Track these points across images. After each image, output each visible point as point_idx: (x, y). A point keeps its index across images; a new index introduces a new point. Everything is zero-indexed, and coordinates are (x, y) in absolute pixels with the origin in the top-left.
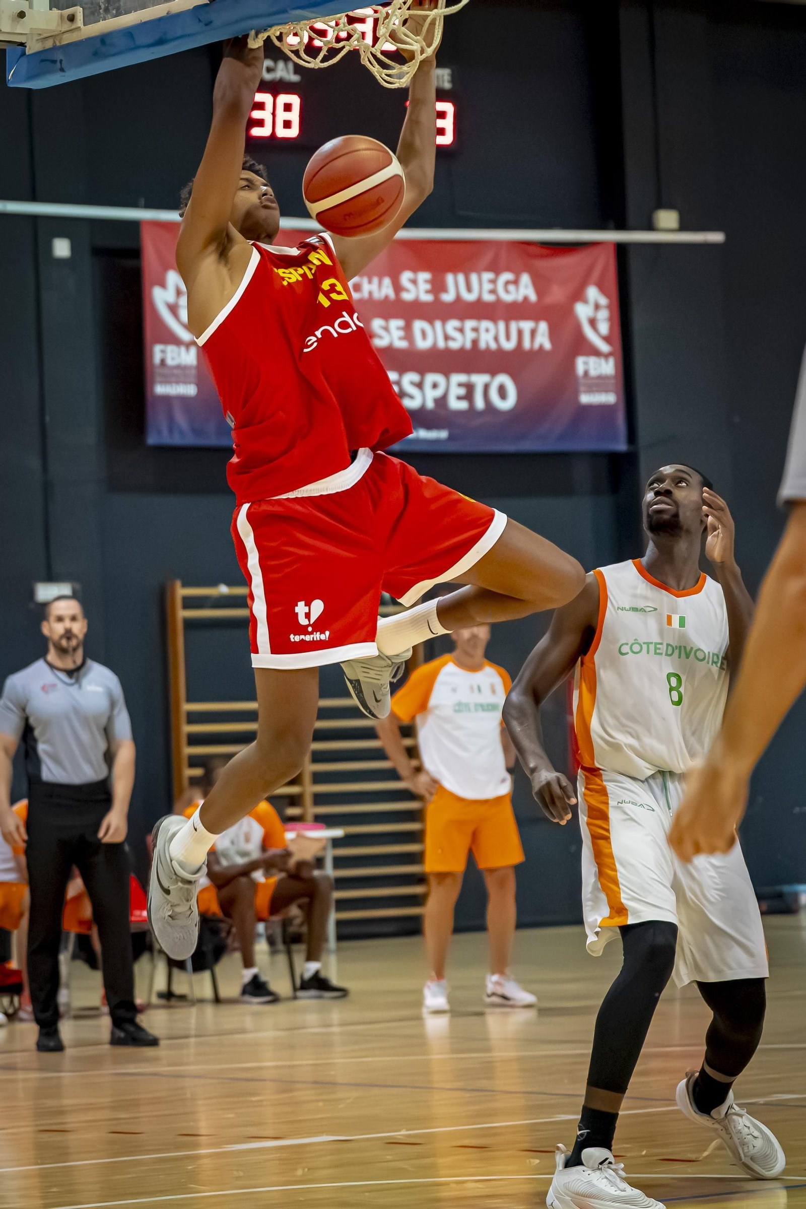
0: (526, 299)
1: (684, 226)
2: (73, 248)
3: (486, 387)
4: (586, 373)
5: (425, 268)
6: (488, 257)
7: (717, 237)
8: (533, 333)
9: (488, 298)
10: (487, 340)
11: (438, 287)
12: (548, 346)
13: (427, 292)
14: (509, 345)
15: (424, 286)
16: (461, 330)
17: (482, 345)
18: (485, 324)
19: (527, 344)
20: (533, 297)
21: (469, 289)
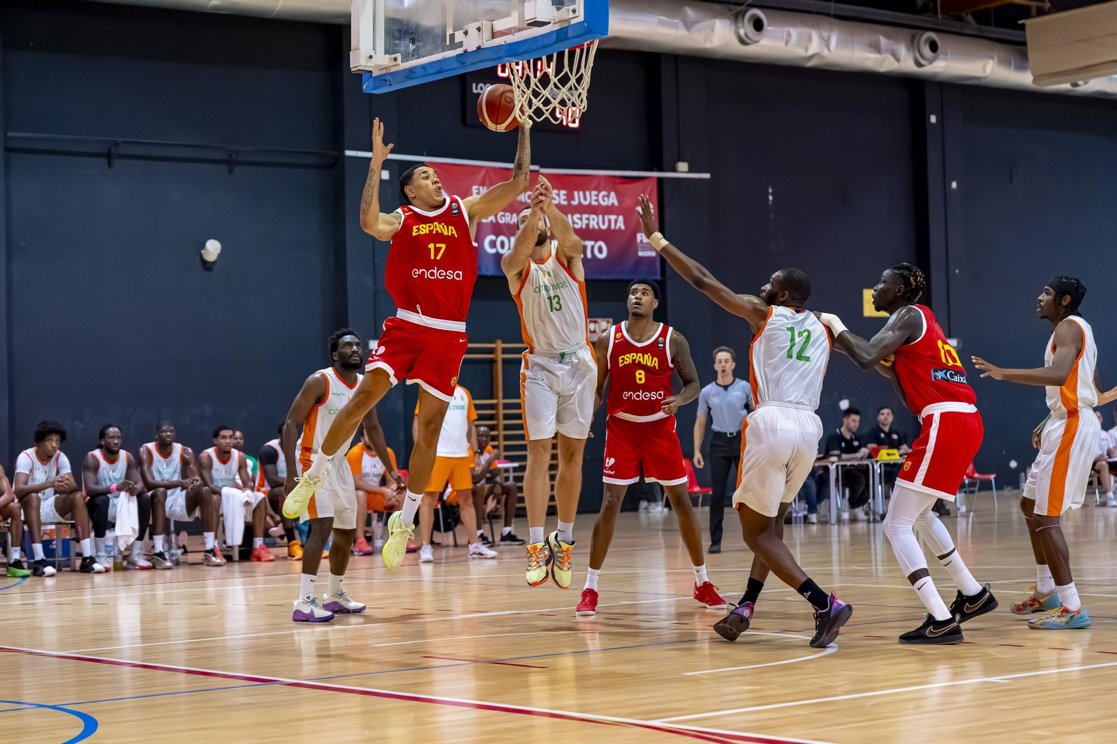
0: (613, 204)
1: (690, 171)
2: (391, 175)
3: (593, 248)
4: (641, 241)
5: (564, 189)
6: (594, 183)
7: (707, 176)
8: (616, 221)
9: (594, 203)
10: (593, 224)
11: (570, 197)
12: (623, 228)
13: (564, 200)
14: (604, 227)
15: (563, 197)
16: (581, 219)
17: (591, 227)
18: (592, 216)
19: (613, 227)
20: (616, 203)
21: (585, 199)
